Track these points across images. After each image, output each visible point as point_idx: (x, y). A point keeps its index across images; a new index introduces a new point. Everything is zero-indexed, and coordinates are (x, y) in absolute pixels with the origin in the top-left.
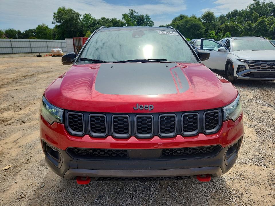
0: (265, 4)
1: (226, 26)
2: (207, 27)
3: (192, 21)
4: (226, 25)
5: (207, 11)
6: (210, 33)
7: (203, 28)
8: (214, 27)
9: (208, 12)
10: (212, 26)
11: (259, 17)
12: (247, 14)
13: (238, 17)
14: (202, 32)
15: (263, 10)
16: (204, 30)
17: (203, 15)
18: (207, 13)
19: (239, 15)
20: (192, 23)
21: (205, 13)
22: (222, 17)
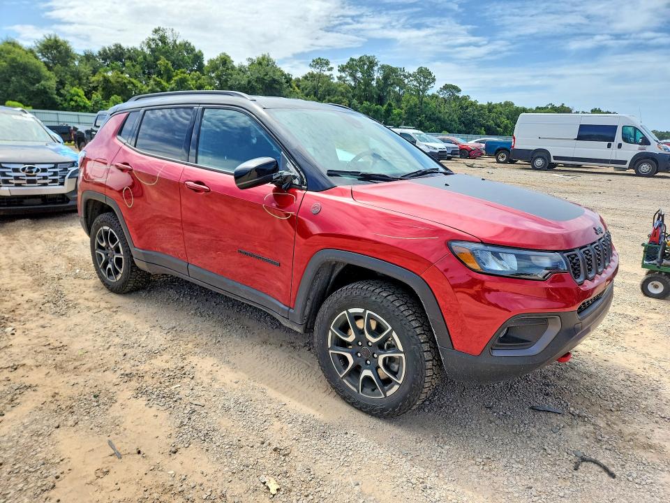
0: (178, 43)
1: (106, 80)
2: (60, 76)
3: (12, 56)
4: (104, 77)
5: (50, 36)
6: (72, 92)
7: (49, 79)
8: (77, 78)
9: (53, 38)
10: (73, 76)
11: (173, 70)
12: (145, 58)
13: (128, 63)
14: (49, 88)
15: (178, 55)
16: (52, 84)
17: (41, 44)
18: (50, 40)
19: (130, 58)
20: (13, 60)
21: (46, 40)
22: (88, 57)
